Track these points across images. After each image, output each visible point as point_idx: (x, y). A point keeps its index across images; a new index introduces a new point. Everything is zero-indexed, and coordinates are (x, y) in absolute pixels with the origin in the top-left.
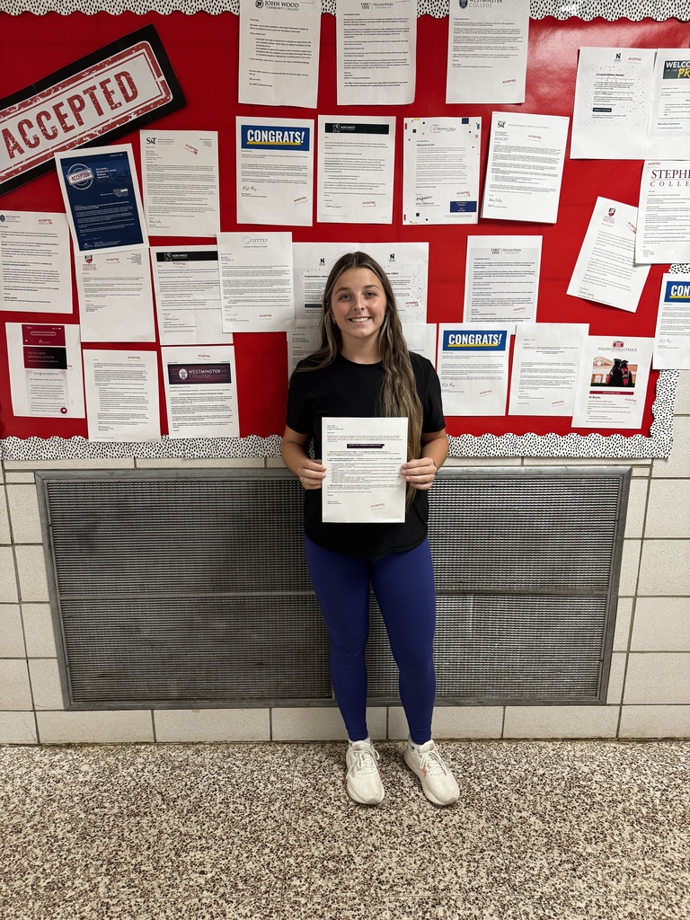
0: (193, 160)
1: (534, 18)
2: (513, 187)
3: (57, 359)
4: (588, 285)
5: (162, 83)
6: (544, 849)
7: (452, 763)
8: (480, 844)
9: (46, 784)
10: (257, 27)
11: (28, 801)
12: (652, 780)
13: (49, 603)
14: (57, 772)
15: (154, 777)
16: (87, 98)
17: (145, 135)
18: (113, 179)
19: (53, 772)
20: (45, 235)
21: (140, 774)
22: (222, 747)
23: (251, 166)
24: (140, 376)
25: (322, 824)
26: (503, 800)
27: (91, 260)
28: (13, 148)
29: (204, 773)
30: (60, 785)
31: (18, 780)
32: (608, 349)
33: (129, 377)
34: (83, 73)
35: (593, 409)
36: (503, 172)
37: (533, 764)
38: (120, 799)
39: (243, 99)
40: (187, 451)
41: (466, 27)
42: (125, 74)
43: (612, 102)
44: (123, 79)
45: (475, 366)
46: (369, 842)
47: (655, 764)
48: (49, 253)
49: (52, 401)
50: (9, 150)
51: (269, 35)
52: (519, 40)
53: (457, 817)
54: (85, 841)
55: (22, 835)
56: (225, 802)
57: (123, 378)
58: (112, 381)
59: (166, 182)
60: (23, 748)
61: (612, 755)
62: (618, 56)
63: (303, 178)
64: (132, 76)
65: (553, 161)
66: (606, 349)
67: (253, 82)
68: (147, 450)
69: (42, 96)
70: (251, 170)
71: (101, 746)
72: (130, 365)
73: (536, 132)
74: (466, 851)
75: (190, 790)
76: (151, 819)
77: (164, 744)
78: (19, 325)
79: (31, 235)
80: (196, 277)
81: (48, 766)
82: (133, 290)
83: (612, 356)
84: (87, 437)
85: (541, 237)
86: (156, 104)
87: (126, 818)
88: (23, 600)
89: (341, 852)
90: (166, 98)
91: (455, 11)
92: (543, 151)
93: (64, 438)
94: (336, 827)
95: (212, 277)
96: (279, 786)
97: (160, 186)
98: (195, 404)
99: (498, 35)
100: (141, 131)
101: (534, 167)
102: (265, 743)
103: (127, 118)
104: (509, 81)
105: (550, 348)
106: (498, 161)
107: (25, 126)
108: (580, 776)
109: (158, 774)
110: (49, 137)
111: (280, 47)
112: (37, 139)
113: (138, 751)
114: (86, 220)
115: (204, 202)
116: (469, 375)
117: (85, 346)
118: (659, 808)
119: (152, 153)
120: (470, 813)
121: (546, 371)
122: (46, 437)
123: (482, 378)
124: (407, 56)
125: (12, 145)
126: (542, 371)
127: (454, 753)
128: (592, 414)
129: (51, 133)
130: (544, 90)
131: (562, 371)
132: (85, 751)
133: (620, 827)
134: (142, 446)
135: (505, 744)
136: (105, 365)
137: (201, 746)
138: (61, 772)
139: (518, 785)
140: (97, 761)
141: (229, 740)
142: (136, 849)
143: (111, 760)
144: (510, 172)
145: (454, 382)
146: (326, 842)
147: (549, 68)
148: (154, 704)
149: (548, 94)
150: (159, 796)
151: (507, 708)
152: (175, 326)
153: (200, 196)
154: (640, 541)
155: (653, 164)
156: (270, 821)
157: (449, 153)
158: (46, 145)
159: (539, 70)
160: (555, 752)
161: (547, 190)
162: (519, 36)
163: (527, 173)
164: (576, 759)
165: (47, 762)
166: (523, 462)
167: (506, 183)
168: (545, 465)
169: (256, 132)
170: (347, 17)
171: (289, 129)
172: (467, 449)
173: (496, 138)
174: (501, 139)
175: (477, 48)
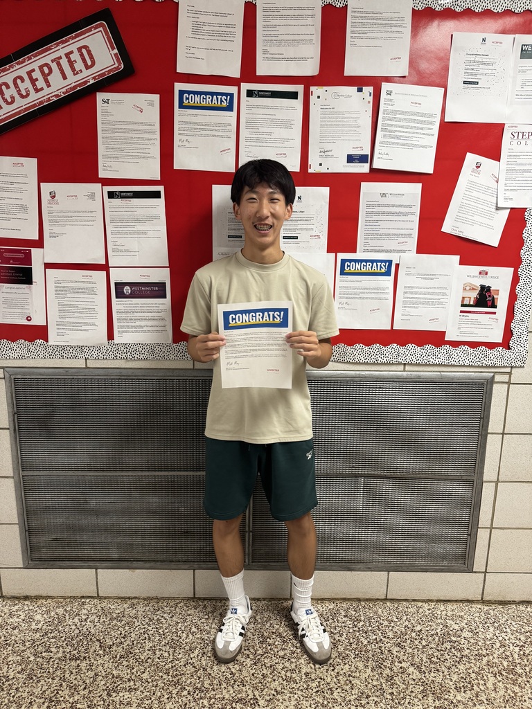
0: (140, 118)
1: (416, 8)
2: (398, 144)
3: (24, 277)
4: (458, 224)
5: (116, 55)
6: (420, 696)
7: (346, 619)
8: (366, 691)
9: (4, 630)
10: (192, 12)
12: (512, 637)
13: (13, 477)
14: (14, 620)
15: (94, 627)
16: (54, 66)
17: (100, 96)
19: (11, 620)
20: (18, 176)
21: (83, 623)
22: (153, 602)
23: (186, 123)
24: (92, 291)
25: (233, 670)
26: (387, 652)
27: (55, 196)
29: (137, 624)
30: (16, 632)
32: (475, 277)
33: (83, 293)
34: (52, 46)
35: (463, 326)
36: (390, 131)
37: (412, 621)
38: (64, 645)
39: (181, 69)
40: (129, 354)
41: (361, 15)
42: (85, 47)
43: (479, 77)
44: (84, 51)
45: (366, 288)
46: (272, 687)
47: (514, 623)
48: (21, 190)
49: (20, 311)
51: (202, 18)
52: (404, 25)
53: (347, 666)
54: (32, 681)
56: (153, 649)
57: (78, 293)
58: (68, 295)
59: (117, 135)
61: (478, 615)
62: (484, 40)
63: (228, 134)
64: (91, 49)
65: (431, 123)
66: (474, 276)
67: (188, 55)
68: (96, 352)
69: (18, 64)
70: (186, 126)
71: (53, 599)
72: (84, 282)
73: (417, 100)
74: (354, 697)
75: (124, 638)
76: (88, 662)
77: (105, 598)
79: (6, 175)
80: (140, 212)
81: (8, 614)
82: (88, 221)
83: (479, 282)
84: (47, 341)
85: (420, 185)
86: (109, 71)
87: (68, 662)
89: (248, 695)
90: (118, 67)
92: (423, 115)
93: (29, 341)
94: (245, 673)
95: (153, 211)
96: (199, 636)
97: (112, 138)
98: (136, 315)
99: (387, 22)
100: (97, 93)
101: (415, 128)
102: (189, 599)
103: (86, 82)
104: (395, 59)
105: (428, 275)
106: (386, 122)
107: (4, 87)
108: (451, 633)
109: (98, 624)
110: (22, 97)
111: (212, 28)
112: (13, 98)
113: (83, 603)
115: (147, 151)
116: (361, 295)
117: (48, 266)
118: (518, 661)
119: (106, 111)
120: (358, 664)
121: (425, 293)
122: (13, 340)
123: (372, 298)
124: (313, 37)
126: (421, 293)
127: (347, 610)
128: (462, 330)
129: (24, 93)
130: (424, 66)
131: (437, 294)
132: (39, 603)
133: (485, 678)
134: (92, 349)
135: (388, 604)
136: (64, 281)
137: (135, 601)
138: (17, 620)
139: (399, 640)
140: (48, 612)
141: (159, 596)
142: (74, 689)
143: (60, 611)
144: (396, 131)
145: (349, 301)
146: (236, 686)
147: (428, 49)
148: (98, 564)
149: (427, 69)
150: (97, 643)
151: (391, 573)
152: (121, 251)
153: (144, 146)
154: (501, 435)
155: (512, 127)
156: (190, 667)
157: (347, 115)
158: (20, 102)
159: (420, 50)
160: (430, 612)
161: (425, 147)
162: (403, 22)
163: (409, 133)
164: (448, 618)
165: (6, 611)
166: (405, 368)
167: (393, 140)
168: (423, 371)
169: (191, 95)
170: (265, 5)
171: (217, 94)
172: (359, 356)
173: (385, 104)
174: (389, 105)
175: (370, 32)
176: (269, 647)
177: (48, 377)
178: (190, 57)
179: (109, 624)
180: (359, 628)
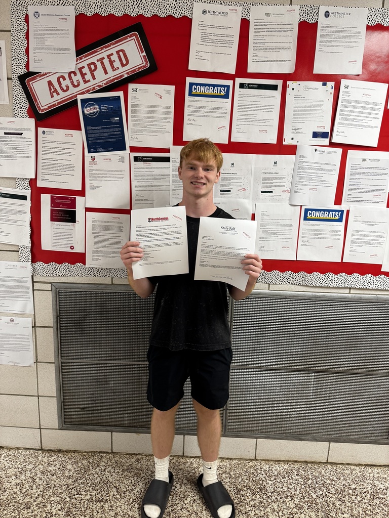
0: (159, 102)
1: (369, 24)
2: (351, 125)
3: (70, 217)
5: (144, 56)
7: (297, 477)
9: (45, 476)
10: (202, 25)
11: (35, 487)
13: (54, 363)
14: (52, 468)
15: (111, 476)
17: (131, 86)
18: (111, 112)
19: (50, 468)
20: (68, 143)
21: (103, 473)
23: (193, 107)
24: (120, 229)
26: (331, 504)
27: (94, 159)
28: (53, 91)
29: (142, 475)
30: (54, 477)
31: (29, 472)
33: (113, 229)
34: (98, 50)
36: (346, 115)
37: (348, 481)
38: (91, 490)
39: (191, 67)
41: (328, 29)
42: (122, 51)
44: (121, 53)
45: (323, 231)
48: (70, 154)
49: (66, 242)
50: (51, 93)
51: (209, 30)
52: (360, 37)
55: (30, 511)
57: (109, 230)
58: (102, 232)
60: (32, 451)
63: (224, 115)
64: (126, 52)
65: (377, 110)
67: (198, 57)
68: (120, 273)
70: (193, 109)
71: (79, 453)
72: (114, 222)
73: (368, 92)
75: (134, 486)
76: (110, 504)
77: (117, 454)
78: (49, 196)
79: (60, 143)
80: (156, 171)
81: (47, 464)
82: (118, 178)
84: (85, 264)
86: (139, 68)
87: (95, 503)
88: (39, 361)
90: (145, 65)
91: (322, 19)
92: (372, 103)
93: (71, 264)
95: (166, 172)
97: (138, 117)
99: (347, 34)
100: (129, 84)
101: (365, 113)
102: (179, 456)
103: (121, 76)
104: (352, 62)
105: (370, 222)
106: (343, 108)
107: (61, 79)
108: (378, 491)
109: (114, 474)
110: (75, 86)
111: (215, 38)
112: (68, 87)
113: (102, 457)
114: (93, 135)
115: (164, 127)
116: (319, 236)
117: (88, 210)
119: (135, 97)
120: (311, 513)
121: (367, 236)
122: (60, 263)
123: (327, 238)
124: (291, 45)
125: (53, 90)
126: (365, 235)
127: (298, 470)
129: (76, 84)
130: (373, 67)
131: (377, 237)
132: (69, 455)
134: (117, 270)
135: (329, 466)
136: (99, 221)
137: (140, 457)
138: (55, 468)
139: (340, 495)
140: (76, 463)
143: (85, 462)
144: (350, 115)
145: (310, 240)
147: (377, 55)
148: (113, 429)
149: (376, 69)
150: (115, 489)
151: (332, 443)
152: (142, 200)
153: (162, 124)
156: (184, 511)
157: (314, 103)
158: (73, 90)
159: (371, 55)
160: (361, 474)
161: (372, 127)
162: (359, 35)
163: (361, 116)
164: (375, 479)
165: (46, 461)
166: (350, 291)
167: (348, 122)
168: (364, 294)
169: (198, 87)
170: (256, 21)
171: (217, 86)
172: (316, 281)
173: (343, 95)
174: (346, 96)
175: (334, 41)
176: (243, 498)
177: (84, 290)
178: (199, 58)
179: (122, 474)
180: (309, 485)
